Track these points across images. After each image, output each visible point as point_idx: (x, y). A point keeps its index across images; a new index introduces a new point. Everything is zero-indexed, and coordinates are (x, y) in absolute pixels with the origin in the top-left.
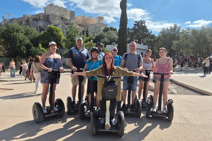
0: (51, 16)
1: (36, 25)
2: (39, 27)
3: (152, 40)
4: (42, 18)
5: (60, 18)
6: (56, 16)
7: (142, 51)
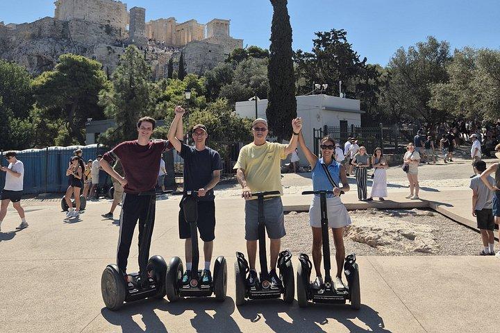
0: (73, 23)
1: (29, 52)
2: (39, 57)
3: (372, 81)
4: (47, 33)
5: (101, 28)
6: (88, 24)
7: (343, 117)
